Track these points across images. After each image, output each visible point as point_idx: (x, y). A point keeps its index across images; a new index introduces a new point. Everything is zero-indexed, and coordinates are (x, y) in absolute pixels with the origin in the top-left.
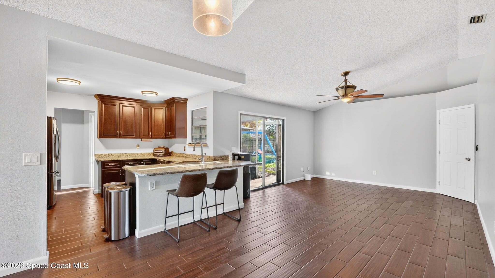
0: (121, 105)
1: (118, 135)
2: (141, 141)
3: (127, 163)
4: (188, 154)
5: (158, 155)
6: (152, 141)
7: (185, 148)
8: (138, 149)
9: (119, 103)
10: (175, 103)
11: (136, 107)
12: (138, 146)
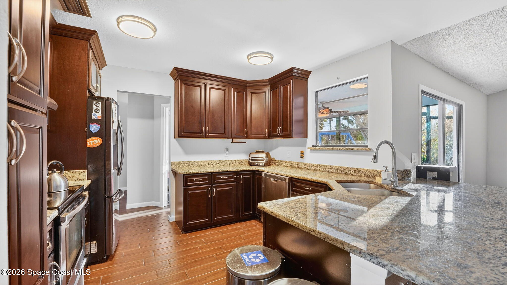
0: (208, 86)
1: (203, 133)
2: (232, 142)
3: (218, 177)
4: (312, 165)
5: (257, 165)
6: (246, 143)
7: (303, 154)
8: (227, 154)
9: (204, 83)
10: (292, 79)
11: (227, 90)
12: (227, 149)
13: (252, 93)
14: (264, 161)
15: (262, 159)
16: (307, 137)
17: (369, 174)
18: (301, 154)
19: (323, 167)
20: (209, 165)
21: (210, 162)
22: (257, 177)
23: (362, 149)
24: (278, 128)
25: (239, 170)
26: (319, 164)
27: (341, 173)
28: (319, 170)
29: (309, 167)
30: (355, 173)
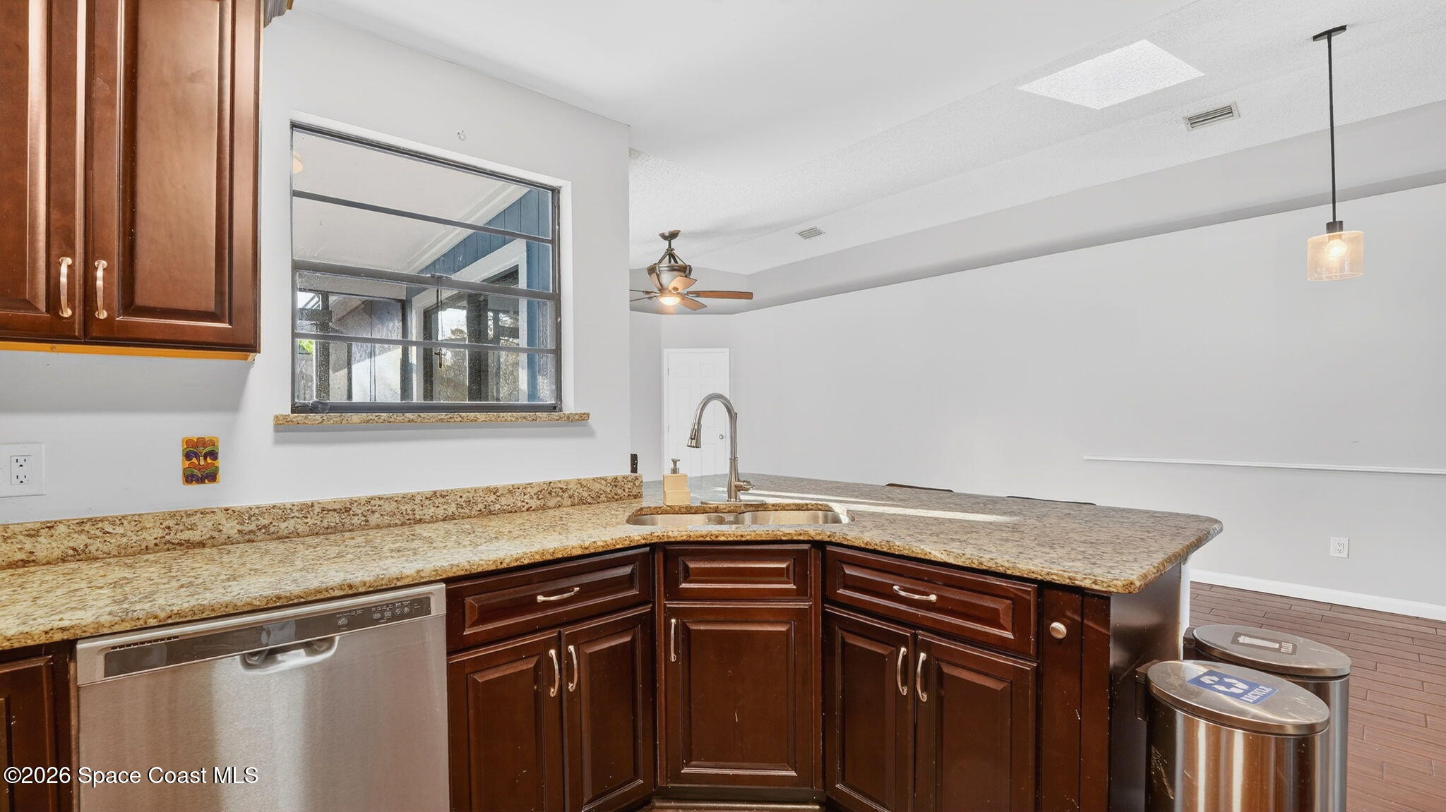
4: (307, 509)
7: (211, 455)
18: (188, 456)
19: (388, 507)
26: (359, 494)
27: (488, 513)
28: (367, 521)
29: (283, 525)
30: (539, 499)
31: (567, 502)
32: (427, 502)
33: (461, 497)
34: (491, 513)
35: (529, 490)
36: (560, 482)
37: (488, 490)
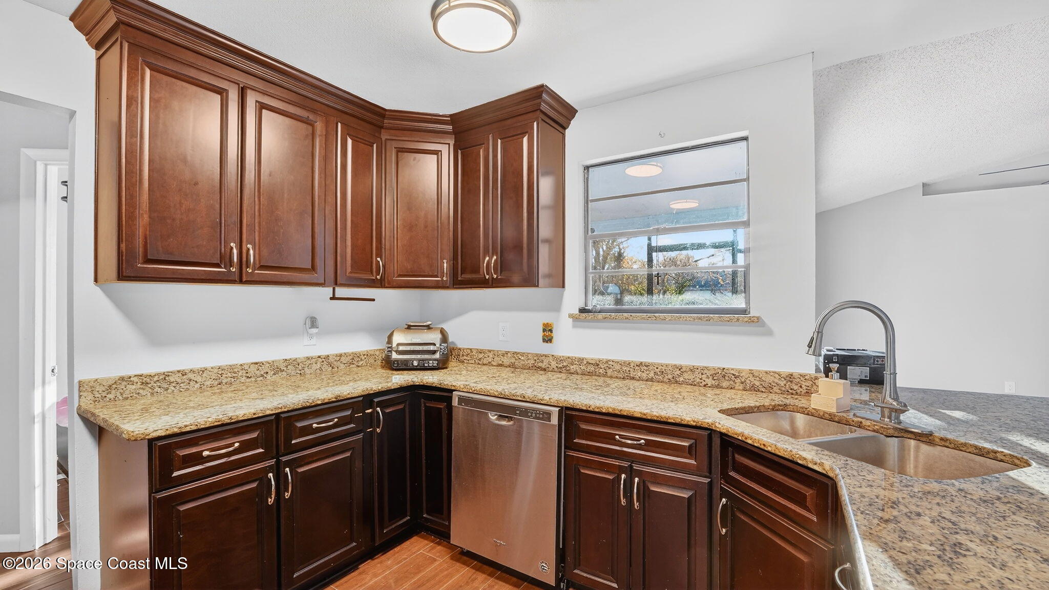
0: (252, 98)
1: (231, 265)
2: (331, 299)
3: (300, 424)
4: (581, 360)
5: (418, 365)
6: (373, 300)
7: (551, 331)
8: (311, 336)
9: (238, 84)
10: (537, 119)
11: (319, 126)
12: (313, 322)
13: (400, 150)
14: (437, 356)
15: (432, 348)
16: (563, 287)
17: (757, 383)
18: (544, 330)
19: (618, 367)
20: (248, 377)
21: (254, 368)
22: (425, 406)
23: (738, 320)
24: (487, 258)
25: (372, 392)
26: (604, 357)
27: (674, 381)
28: (606, 373)
29: (572, 367)
30: (714, 380)
31: (739, 386)
32: (637, 368)
33: (657, 368)
34: (676, 382)
35: (705, 371)
36: (733, 369)
37: (675, 366)
